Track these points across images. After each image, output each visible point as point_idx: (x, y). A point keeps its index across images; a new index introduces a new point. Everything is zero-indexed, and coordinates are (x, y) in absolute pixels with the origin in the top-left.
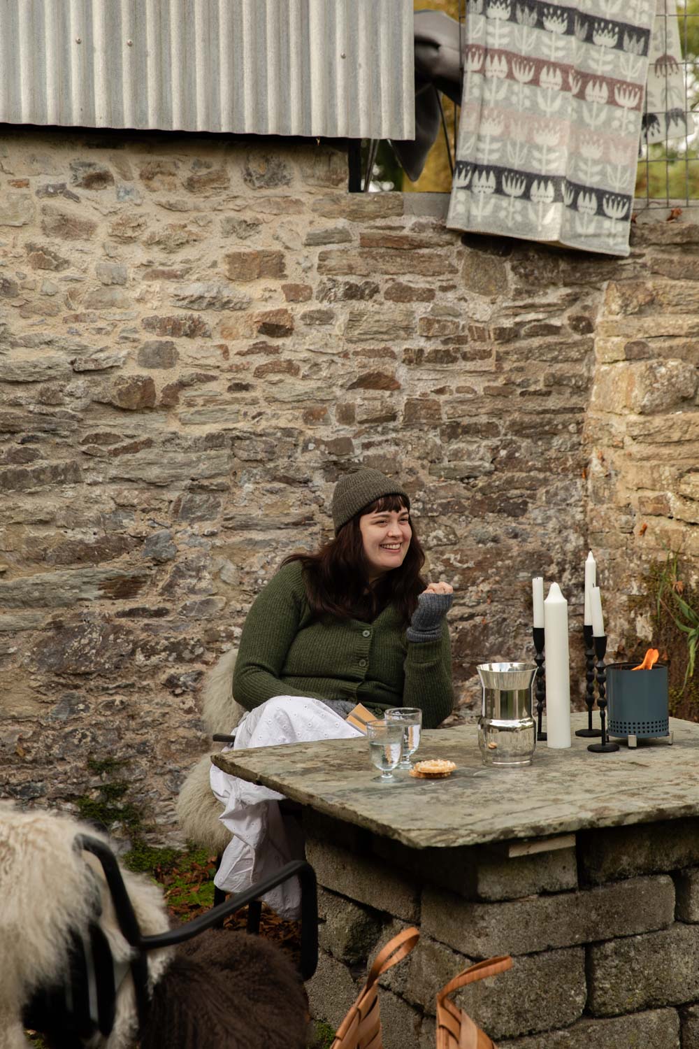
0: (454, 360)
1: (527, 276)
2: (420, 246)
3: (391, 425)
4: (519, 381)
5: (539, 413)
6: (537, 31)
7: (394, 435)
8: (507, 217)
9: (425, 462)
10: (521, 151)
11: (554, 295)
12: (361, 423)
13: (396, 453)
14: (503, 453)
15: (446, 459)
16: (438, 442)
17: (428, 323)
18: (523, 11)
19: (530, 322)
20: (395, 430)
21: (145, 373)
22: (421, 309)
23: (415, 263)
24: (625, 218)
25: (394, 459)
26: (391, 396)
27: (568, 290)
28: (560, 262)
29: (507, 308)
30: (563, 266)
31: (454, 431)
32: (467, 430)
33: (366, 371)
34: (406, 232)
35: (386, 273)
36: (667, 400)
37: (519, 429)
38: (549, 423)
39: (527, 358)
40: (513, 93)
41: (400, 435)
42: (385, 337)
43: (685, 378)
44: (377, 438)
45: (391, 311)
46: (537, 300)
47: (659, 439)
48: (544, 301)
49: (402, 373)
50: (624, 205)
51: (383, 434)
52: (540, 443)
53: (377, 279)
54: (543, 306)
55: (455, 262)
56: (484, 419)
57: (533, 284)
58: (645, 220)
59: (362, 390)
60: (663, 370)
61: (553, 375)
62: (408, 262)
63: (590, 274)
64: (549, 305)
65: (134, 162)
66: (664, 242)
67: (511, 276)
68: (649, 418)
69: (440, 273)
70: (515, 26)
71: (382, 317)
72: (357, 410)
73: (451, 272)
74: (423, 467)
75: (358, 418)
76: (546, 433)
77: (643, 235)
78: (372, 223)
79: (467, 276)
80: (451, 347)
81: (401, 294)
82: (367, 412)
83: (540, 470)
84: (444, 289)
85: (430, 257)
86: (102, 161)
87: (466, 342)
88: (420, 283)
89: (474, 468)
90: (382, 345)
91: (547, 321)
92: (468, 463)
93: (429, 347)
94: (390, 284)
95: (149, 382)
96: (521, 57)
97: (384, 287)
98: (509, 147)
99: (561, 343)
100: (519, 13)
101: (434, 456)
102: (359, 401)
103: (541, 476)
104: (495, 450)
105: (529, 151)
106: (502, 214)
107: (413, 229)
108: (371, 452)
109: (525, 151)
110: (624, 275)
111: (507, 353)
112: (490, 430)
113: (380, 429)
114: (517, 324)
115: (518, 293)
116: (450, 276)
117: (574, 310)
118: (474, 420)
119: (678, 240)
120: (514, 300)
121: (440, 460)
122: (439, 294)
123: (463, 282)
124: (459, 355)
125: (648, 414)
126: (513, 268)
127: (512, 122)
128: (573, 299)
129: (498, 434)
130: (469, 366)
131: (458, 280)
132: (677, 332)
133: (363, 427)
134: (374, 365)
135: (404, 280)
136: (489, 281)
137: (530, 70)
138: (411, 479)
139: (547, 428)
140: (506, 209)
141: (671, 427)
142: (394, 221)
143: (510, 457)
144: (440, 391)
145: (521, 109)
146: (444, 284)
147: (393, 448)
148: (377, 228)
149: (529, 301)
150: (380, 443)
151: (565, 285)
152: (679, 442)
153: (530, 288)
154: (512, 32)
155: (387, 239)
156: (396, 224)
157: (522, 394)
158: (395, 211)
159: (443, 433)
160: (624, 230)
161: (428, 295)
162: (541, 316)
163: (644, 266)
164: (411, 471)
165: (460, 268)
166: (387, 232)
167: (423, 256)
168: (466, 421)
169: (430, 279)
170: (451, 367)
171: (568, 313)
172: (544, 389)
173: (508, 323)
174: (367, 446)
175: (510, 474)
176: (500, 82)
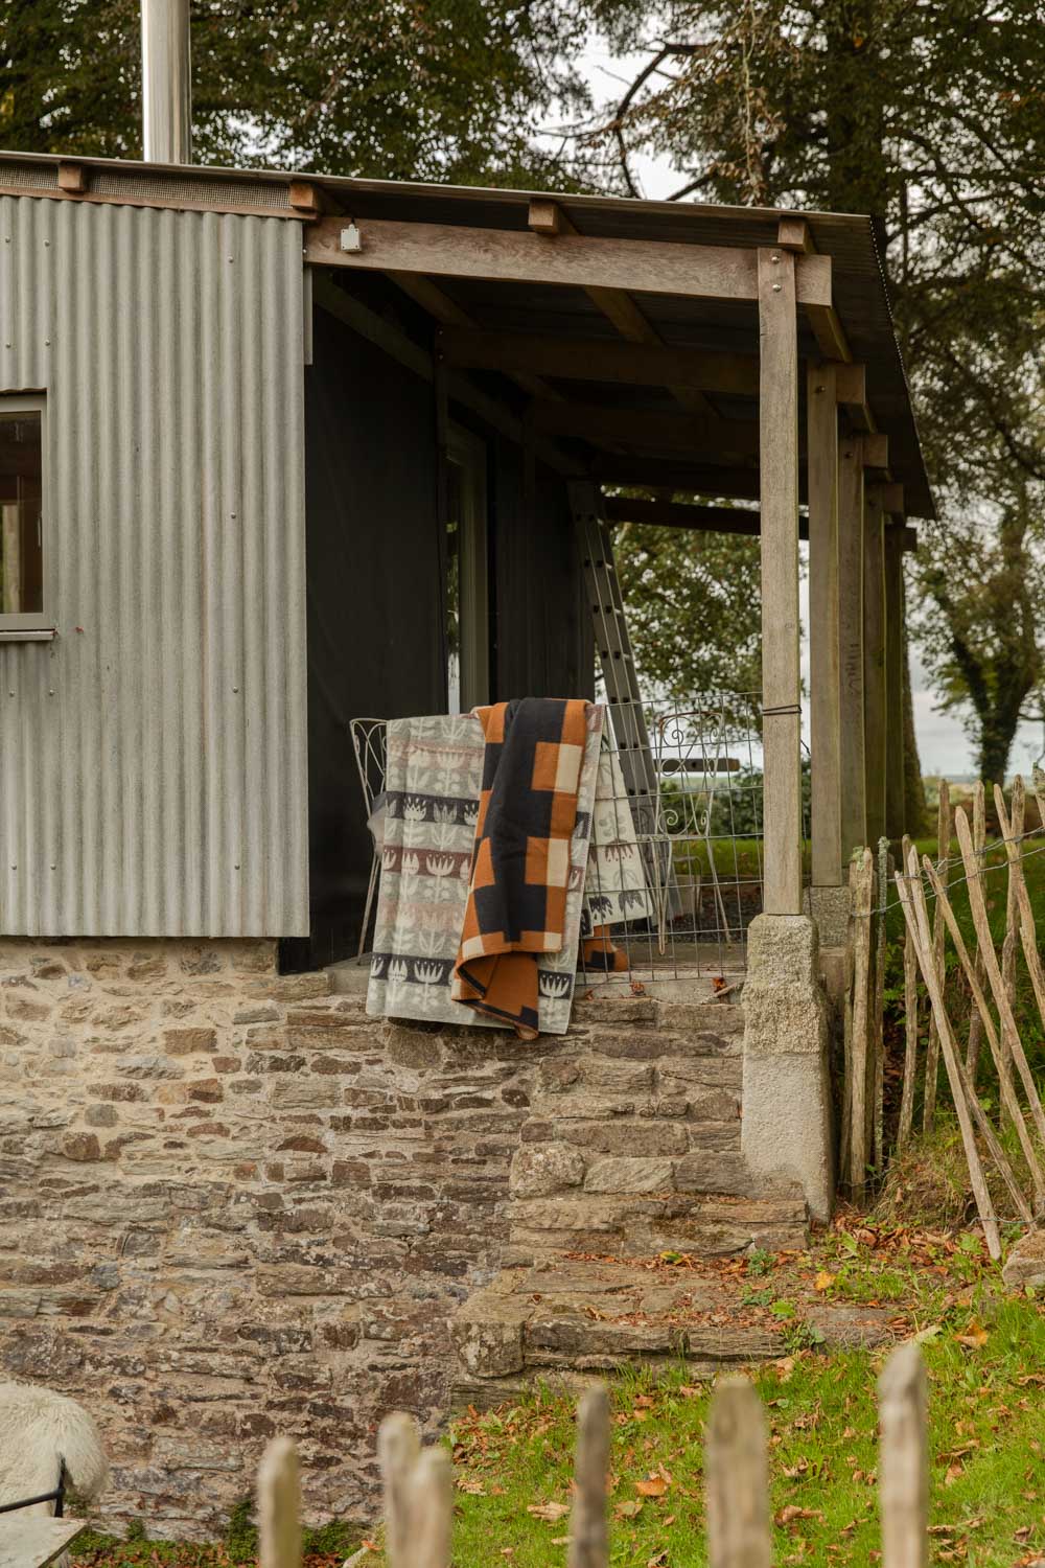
0: (385, 1127)
1: (460, 1051)
2: (346, 1023)
3: (323, 1183)
4: (449, 1149)
5: (474, 1180)
6: (456, 828)
7: (326, 1193)
8: (421, 1002)
9: (358, 1219)
10: (435, 941)
11: (490, 1068)
12: (291, 1180)
13: (329, 1209)
14: (440, 1215)
15: (381, 1218)
16: (371, 1200)
17: (354, 1095)
18: (441, 810)
19: (460, 1094)
20: (326, 1188)
21: (89, 1130)
22: (345, 1081)
23: (341, 1038)
24: (566, 996)
25: (326, 1215)
26: (319, 1157)
27: (503, 1065)
28: (496, 1037)
29: (435, 1081)
30: (498, 1041)
31: (385, 1192)
32: (399, 1192)
33: (293, 1134)
34: (332, 1011)
35: (313, 1048)
36: (546, 1186)
37: (454, 1193)
38: (486, 1190)
39: (458, 1128)
40: (426, 887)
41: (333, 1193)
42: (311, 1105)
43: (564, 1166)
44: (309, 1195)
45: (316, 1081)
46: (470, 1073)
47: (532, 1224)
48: (479, 1074)
49: (329, 1138)
50: (563, 984)
51: (313, 1191)
52: (481, 1208)
53: (302, 1053)
54: (476, 1079)
55: (381, 1038)
56: (416, 1183)
57: (468, 1059)
58: (608, 994)
59: (291, 1151)
60: (541, 1157)
61: (485, 1145)
62: (334, 1038)
63: (526, 1050)
64: (482, 1078)
65: (83, 957)
66: (610, 1019)
67: (444, 1050)
68: (525, 1203)
69: (365, 1049)
70: (432, 825)
71: (307, 1088)
72: (286, 1169)
73: (376, 1048)
74: (356, 1224)
75: (288, 1176)
76: (485, 1199)
77: (586, 1012)
78: (299, 1003)
79: (393, 1051)
80: (378, 1115)
81: (327, 1067)
82: (295, 1170)
83: (480, 1234)
84: (370, 1063)
85: (356, 1034)
86: (56, 957)
87: (395, 1111)
88: (346, 1056)
89: (408, 1228)
90: (309, 1112)
91: (478, 1094)
92: (402, 1222)
93: (356, 1114)
94: (316, 1058)
95: (92, 1139)
96: (438, 853)
97: (310, 1060)
98: (421, 938)
99: (495, 1115)
100: (437, 813)
101: (365, 1213)
102: (288, 1161)
103: (482, 1239)
104: (431, 1212)
105: (448, 940)
106: (416, 1000)
107: (338, 1009)
108: (303, 1207)
109: (443, 940)
110: (564, 1051)
111: (437, 1123)
112: (424, 1193)
113: (311, 1187)
114: (446, 1096)
115: (450, 1066)
116: (375, 1051)
117: (512, 1083)
118: (406, 1183)
119: (626, 1017)
120: (444, 1073)
121: (373, 1218)
122: (365, 1067)
123: (390, 1056)
124: (388, 1123)
125: (525, 1199)
126: (446, 1044)
127: (424, 914)
128: (509, 1073)
129: (432, 1197)
130: (400, 1133)
131: (384, 1054)
132: (588, 1114)
133: (294, 1184)
134: (301, 1129)
135: (330, 1054)
136: (418, 1055)
137: (449, 863)
138: (343, 1233)
139: (485, 1194)
140: (419, 995)
141: (542, 1214)
142: (320, 1002)
143: (447, 1219)
144: (370, 1155)
145: (436, 901)
146: (370, 1058)
147: (326, 1205)
148: (306, 1008)
149: (462, 1074)
150: (312, 1199)
151: (500, 1060)
152: (549, 1230)
153: (464, 1061)
154: (427, 831)
155: (313, 1018)
156: (324, 1004)
157: (454, 1161)
158: (321, 993)
159: (375, 1194)
160: (564, 1008)
161: (354, 1068)
162: (471, 1089)
163: (587, 1042)
164: (343, 1226)
165: (386, 1044)
166: (314, 1012)
167: (350, 1032)
168: (398, 1183)
169: (356, 1053)
170: (381, 1133)
171: (501, 1087)
172: (477, 1158)
173: (436, 1095)
174: (300, 1201)
175: (446, 1236)
176: (412, 878)
